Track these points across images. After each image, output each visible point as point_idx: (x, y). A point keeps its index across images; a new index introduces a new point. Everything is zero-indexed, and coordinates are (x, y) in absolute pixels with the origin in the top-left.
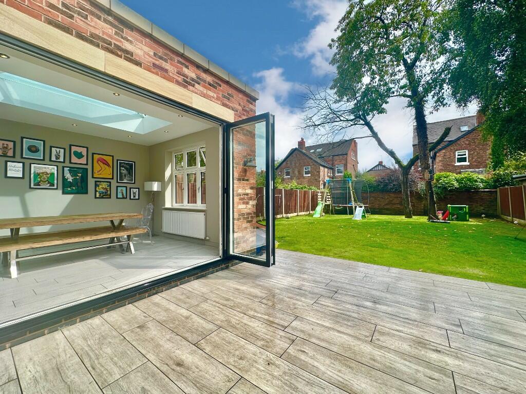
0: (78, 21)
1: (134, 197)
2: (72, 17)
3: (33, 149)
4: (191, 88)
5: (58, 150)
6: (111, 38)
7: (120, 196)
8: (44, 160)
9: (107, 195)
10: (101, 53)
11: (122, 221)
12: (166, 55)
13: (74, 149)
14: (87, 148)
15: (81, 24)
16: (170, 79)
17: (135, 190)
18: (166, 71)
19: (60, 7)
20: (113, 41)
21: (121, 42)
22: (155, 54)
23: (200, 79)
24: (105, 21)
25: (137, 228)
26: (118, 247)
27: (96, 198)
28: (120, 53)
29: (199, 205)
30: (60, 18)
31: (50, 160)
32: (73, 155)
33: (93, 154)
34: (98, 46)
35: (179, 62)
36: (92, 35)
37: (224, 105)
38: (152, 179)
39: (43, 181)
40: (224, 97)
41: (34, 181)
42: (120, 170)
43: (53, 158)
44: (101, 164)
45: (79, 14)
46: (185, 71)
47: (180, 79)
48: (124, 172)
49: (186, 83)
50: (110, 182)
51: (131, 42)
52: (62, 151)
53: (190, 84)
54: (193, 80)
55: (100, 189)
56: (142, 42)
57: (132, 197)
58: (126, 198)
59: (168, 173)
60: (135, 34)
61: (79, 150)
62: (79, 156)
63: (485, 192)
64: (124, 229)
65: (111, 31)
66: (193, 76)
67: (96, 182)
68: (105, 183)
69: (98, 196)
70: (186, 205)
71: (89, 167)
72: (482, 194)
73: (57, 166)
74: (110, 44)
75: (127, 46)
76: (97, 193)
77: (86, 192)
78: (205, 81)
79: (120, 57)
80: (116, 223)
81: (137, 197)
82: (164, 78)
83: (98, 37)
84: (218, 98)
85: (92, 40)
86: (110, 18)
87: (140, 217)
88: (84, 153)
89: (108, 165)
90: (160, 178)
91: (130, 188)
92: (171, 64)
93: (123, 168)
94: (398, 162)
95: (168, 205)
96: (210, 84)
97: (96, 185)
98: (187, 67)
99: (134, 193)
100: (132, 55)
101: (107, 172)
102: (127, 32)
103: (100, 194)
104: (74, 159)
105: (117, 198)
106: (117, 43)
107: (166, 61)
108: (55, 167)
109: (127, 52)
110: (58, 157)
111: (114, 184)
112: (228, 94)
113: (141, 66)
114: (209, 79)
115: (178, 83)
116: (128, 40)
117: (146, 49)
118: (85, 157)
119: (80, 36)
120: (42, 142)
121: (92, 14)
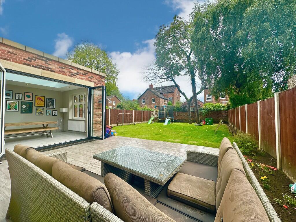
0: (33, 62)
1: (55, 114)
2: (31, 61)
3: (8, 94)
4: (75, 76)
5: (19, 94)
6: (44, 65)
7: (48, 114)
8: (12, 99)
9: (42, 114)
10: (40, 70)
11: (48, 125)
12: (64, 67)
13: (26, 94)
14: (33, 93)
15: (34, 63)
16: (66, 75)
17: (55, 112)
18: (64, 72)
19: (27, 59)
20: (44, 66)
21: (47, 65)
22: (60, 67)
23: (78, 73)
24: (42, 60)
25: (54, 127)
26: (46, 135)
27: (36, 115)
28: (47, 69)
29: (83, 118)
30: (27, 62)
31: (15, 99)
32: (26, 97)
33: (35, 96)
34: (39, 68)
35: (69, 68)
36: (38, 65)
37: (89, 81)
38: (63, 107)
39: (12, 108)
40: (89, 78)
41: (8, 108)
42: (48, 102)
43: (17, 98)
44: (39, 100)
45: (33, 60)
46: (72, 71)
47: (70, 74)
48: (50, 103)
49: (72, 75)
50: (43, 108)
51: (51, 65)
52: (21, 95)
53: (74, 75)
54: (75, 74)
55: (38, 111)
56: (55, 64)
57: (54, 115)
58: (51, 115)
59: (70, 104)
60: (52, 62)
61: (29, 94)
62: (29, 97)
63: (223, 112)
64: (49, 128)
65: (44, 62)
66: (76, 72)
67: (36, 108)
68: (41, 109)
69: (37, 114)
70: (78, 118)
71: (33, 102)
72: (223, 113)
73: (19, 101)
74: (43, 67)
75: (50, 66)
76: (37, 113)
77: (32, 113)
78: (81, 73)
79: (47, 70)
80: (45, 126)
81: (56, 115)
82: (63, 74)
83: (39, 65)
84: (86, 79)
85: (38, 67)
86: (44, 59)
87: (56, 123)
88: (31, 96)
89: (43, 101)
90: (66, 106)
91: (53, 111)
92: (66, 69)
93: (50, 102)
94: (186, 98)
95: (70, 118)
96: (83, 74)
97: (36, 110)
98: (73, 69)
99: (55, 113)
100: (51, 69)
101: (42, 104)
102: (49, 62)
103: (38, 113)
104: (26, 98)
105: (46, 115)
106: (46, 66)
107: (64, 69)
108: (18, 102)
109: (49, 68)
110: (19, 98)
111: (45, 109)
112: (91, 77)
113: (54, 72)
114: (82, 72)
115: (69, 75)
116: (49, 64)
117: (56, 66)
118: (32, 97)
119: (34, 66)
120: (12, 92)
121: (38, 59)
